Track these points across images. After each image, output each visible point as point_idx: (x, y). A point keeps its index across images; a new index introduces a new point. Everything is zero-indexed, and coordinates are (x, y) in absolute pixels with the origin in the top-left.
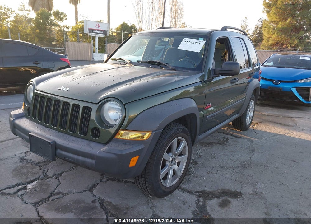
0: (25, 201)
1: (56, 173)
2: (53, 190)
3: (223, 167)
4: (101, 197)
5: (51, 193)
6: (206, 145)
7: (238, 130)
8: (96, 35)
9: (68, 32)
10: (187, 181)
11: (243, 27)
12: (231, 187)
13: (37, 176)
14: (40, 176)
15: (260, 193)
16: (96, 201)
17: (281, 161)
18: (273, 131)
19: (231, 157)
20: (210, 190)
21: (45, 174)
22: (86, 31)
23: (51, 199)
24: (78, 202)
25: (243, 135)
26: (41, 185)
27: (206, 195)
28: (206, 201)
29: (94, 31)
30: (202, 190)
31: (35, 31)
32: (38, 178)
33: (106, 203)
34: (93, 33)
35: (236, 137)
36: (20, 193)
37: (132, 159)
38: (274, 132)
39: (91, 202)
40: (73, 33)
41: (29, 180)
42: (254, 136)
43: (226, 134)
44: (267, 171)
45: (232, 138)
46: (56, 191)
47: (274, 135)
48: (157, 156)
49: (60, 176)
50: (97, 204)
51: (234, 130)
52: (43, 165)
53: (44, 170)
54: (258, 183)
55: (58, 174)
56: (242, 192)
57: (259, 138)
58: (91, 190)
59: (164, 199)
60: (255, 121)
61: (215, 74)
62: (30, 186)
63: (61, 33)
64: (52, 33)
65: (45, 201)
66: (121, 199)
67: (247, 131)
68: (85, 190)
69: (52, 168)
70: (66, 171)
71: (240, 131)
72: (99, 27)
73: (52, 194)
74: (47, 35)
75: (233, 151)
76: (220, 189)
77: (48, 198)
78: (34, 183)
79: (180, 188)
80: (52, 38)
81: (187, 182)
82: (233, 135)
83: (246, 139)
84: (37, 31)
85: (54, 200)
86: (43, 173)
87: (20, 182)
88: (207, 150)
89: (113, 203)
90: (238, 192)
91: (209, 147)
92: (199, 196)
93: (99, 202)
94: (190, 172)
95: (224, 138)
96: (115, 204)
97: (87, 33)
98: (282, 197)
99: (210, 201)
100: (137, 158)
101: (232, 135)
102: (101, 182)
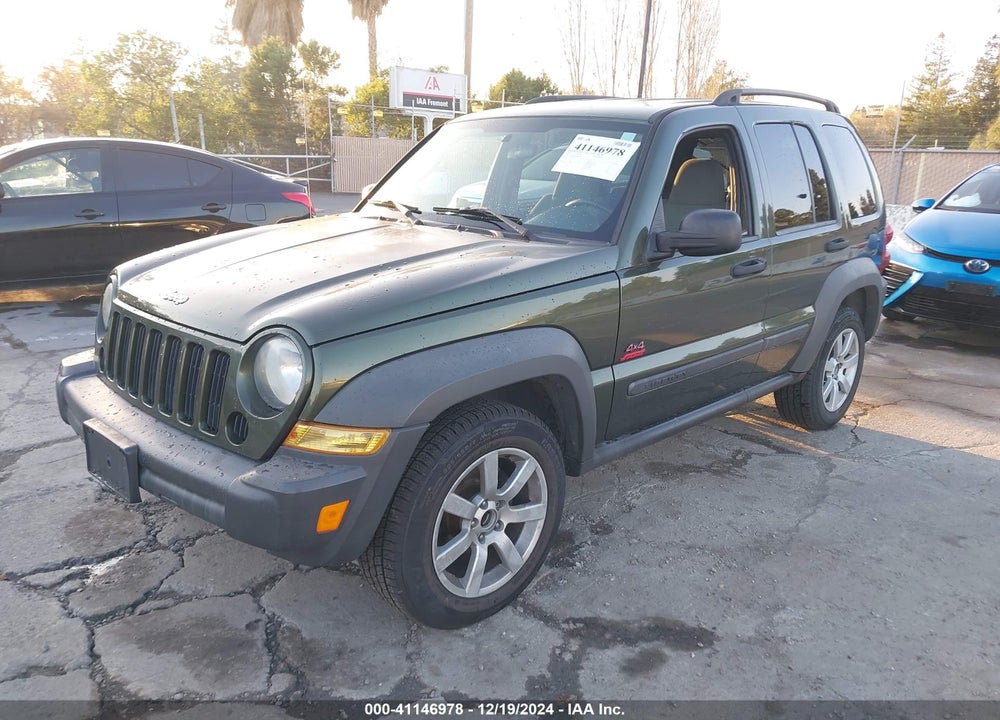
0: (72, 610)
1: (181, 536)
2: (155, 583)
3: (689, 548)
4: (278, 613)
5: (145, 591)
6: (666, 472)
7: (798, 429)
8: (427, 113)
9: (343, 106)
10: (555, 583)
11: (933, 68)
12: (688, 612)
13: (127, 542)
14: (136, 543)
15: (779, 638)
16: (260, 623)
17: (904, 540)
18: (923, 436)
19: (731, 518)
20: (617, 618)
21: (150, 537)
22: (396, 102)
23: (141, 608)
24: (207, 623)
25: (811, 445)
26: (128, 568)
27: (594, 632)
28: (589, 650)
29: (419, 101)
30: (589, 614)
31: (246, 106)
32: (131, 548)
33: (283, 632)
34: (416, 105)
35: (781, 450)
36: (65, 587)
37: (326, 510)
38: (925, 440)
39: (243, 626)
40: (355, 109)
41: (104, 551)
42: (847, 450)
43: (751, 439)
44: (835, 569)
45: (763, 455)
46: (163, 587)
47: (918, 447)
48: (419, 503)
49: (190, 545)
50: (259, 635)
51: (783, 427)
52: (155, 512)
53: (152, 527)
54: (784, 608)
55: (188, 539)
56: (719, 632)
57: (861, 457)
58: (256, 592)
59: (456, 635)
60: (874, 399)
61: (659, 251)
62: (99, 570)
63: (322, 111)
64: (297, 111)
65: (122, 613)
66: (331, 623)
67: (830, 432)
68: (241, 589)
69: (175, 520)
70: (211, 531)
71: (804, 430)
72: (436, 86)
73: (147, 595)
74: (281, 120)
75: (746, 497)
76: (649, 615)
77: (134, 606)
78: (114, 561)
79: (523, 604)
80: (294, 125)
81: (552, 586)
82: (775, 443)
83: (813, 457)
84: (253, 107)
85: (146, 613)
86: (148, 533)
87: (77, 555)
88: (662, 489)
89: (305, 634)
90: (705, 630)
91: (673, 482)
92: (572, 634)
93: (267, 629)
94: (574, 557)
95: (739, 452)
96: (308, 638)
97: (398, 107)
98: (849, 658)
99: (601, 652)
100: (341, 507)
101: (767, 443)
102: (295, 569)
